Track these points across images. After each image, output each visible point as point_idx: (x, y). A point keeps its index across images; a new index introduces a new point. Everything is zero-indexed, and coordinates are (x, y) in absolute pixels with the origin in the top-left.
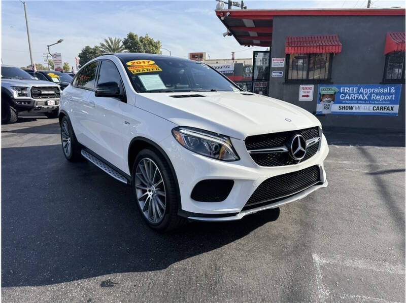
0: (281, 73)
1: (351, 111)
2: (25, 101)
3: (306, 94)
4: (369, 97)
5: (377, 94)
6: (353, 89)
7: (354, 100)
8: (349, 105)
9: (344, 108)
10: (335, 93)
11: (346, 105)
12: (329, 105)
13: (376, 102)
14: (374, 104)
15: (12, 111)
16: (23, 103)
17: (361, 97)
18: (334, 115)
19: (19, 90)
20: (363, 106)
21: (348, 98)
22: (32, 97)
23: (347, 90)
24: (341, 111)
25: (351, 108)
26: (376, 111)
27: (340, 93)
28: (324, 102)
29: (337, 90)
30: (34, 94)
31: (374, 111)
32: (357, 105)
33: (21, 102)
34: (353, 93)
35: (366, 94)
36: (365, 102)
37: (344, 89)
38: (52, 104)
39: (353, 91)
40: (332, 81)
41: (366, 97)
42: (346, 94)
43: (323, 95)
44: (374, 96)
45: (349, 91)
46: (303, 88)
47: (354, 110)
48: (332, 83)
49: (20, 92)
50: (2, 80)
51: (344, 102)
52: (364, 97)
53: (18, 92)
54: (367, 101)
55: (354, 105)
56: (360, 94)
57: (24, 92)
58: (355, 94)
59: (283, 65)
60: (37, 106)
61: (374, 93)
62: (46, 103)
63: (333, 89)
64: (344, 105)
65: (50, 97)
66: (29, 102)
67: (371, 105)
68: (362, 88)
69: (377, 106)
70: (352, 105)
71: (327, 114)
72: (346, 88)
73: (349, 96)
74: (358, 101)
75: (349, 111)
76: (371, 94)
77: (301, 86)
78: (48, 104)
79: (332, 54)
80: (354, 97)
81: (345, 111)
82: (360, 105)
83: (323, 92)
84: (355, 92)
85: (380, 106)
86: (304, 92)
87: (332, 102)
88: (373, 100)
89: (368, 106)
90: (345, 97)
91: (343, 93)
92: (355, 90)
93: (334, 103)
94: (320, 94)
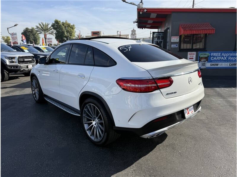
0: (177, 45)
1: (217, 66)
2: (14, 66)
3: (192, 57)
4: (227, 58)
5: (232, 57)
6: (218, 54)
7: (219, 60)
8: (216, 63)
9: (213, 65)
10: (208, 56)
11: (214, 63)
12: (205, 63)
13: (231, 61)
14: (230, 62)
15: (6, 73)
16: (13, 68)
17: (222, 58)
18: (208, 69)
19: (9, 59)
20: (224, 63)
21: (216, 59)
22: (19, 63)
23: (215, 54)
24: (212, 66)
25: (217, 65)
26: (231, 66)
27: (211, 56)
28: (202, 62)
29: (209, 55)
30: (20, 61)
31: (230, 66)
32: (221, 63)
33: (11, 67)
34: (218, 56)
35: (225, 56)
36: (225, 61)
37: (213, 54)
38: (31, 67)
39: (218, 55)
40: (206, 49)
41: (225, 58)
42: (214, 57)
43: (201, 58)
44: (230, 58)
45: (216, 55)
46: (190, 54)
47: (219, 66)
48: (206, 51)
49: (11, 60)
50: (1, 53)
51: (213, 61)
52: (224, 58)
53: (9, 60)
54: (226, 60)
55: (219, 63)
56: (222, 57)
57: (14, 60)
58: (219, 57)
59: (178, 40)
60: (22, 69)
61: (230, 56)
62: (27, 67)
63: (207, 54)
64: (213, 63)
65: (30, 63)
66: (17, 67)
67: (228, 63)
68: (223, 53)
69: (231, 63)
70: (218, 63)
71: (204, 69)
72: (214, 54)
73: (216, 58)
74: (221, 61)
75: (216, 66)
76: (228, 56)
77: (189, 53)
78: (29, 67)
79: (206, 34)
80: (219, 59)
81: (214, 66)
82: (222, 63)
83: (201, 56)
84: (219, 55)
85: (233, 63)
86: (190, 56)
87: (207, 62)
88: (230, 60)
89: (226, 63)
90: (214, 58)
91: (213, 56)
92: (219, 54)
93: (208, 62)
94: (199, 57)
